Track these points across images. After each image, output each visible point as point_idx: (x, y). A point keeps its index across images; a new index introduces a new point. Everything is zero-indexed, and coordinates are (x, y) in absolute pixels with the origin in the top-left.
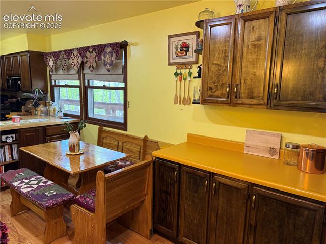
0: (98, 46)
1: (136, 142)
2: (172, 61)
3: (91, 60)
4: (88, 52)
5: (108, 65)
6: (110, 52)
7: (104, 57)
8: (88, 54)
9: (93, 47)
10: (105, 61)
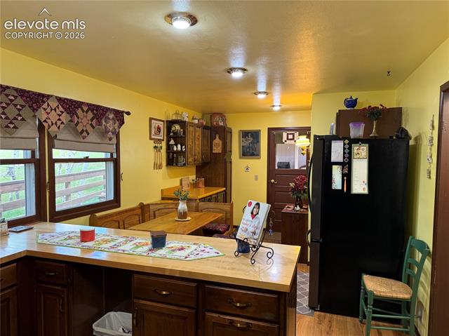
0: (98, 107)
1: (135, 212)
2: (153, 137)
3: (85, 121)
4: (80, 109)
5: (110, 133)
6: (113, 119)
7: (105, 122)
8: (79, 112)
9: (89, 105)
10: (106, 127)
